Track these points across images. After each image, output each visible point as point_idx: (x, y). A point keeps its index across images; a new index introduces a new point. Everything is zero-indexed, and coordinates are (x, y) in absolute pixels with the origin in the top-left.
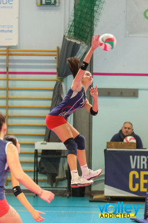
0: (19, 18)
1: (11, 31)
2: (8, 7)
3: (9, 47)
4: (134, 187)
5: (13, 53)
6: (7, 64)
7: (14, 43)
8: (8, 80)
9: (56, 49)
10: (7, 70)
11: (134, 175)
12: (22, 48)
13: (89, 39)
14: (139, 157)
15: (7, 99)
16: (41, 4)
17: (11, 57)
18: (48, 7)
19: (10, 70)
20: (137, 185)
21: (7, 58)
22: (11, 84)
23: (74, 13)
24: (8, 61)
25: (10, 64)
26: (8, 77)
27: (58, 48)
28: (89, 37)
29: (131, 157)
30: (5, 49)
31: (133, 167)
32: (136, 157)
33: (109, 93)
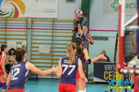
0: (58, 6)
1: (55, 12)
2: (53, 2)
3: (53, 19)
4: (106, 78)
5: (55, 21)
6: (53, 26)
7: (56, 17)
8: (53, 32)
9: (73, 20)
10: (53, 28)
11: (106, 73)
12: (59, 19)
13: (88, 15)
14: (108, 65)
15: (53, 40)
16: (68, 1)
17: (54, 23)
18: (71, 2)
19: (54, 28)
20: (107, 77)
21: (53, 23)
22: (54, 34)
23: (82, 5)
24: (53, 24)
25: (54, 26)
26: (53, 31)
27: (74, 19)
28: (88, 14)
29: (105, 65)
30: (52, 19)
31: (106, 69)
32: (107, 65)
33: (96, 38)
